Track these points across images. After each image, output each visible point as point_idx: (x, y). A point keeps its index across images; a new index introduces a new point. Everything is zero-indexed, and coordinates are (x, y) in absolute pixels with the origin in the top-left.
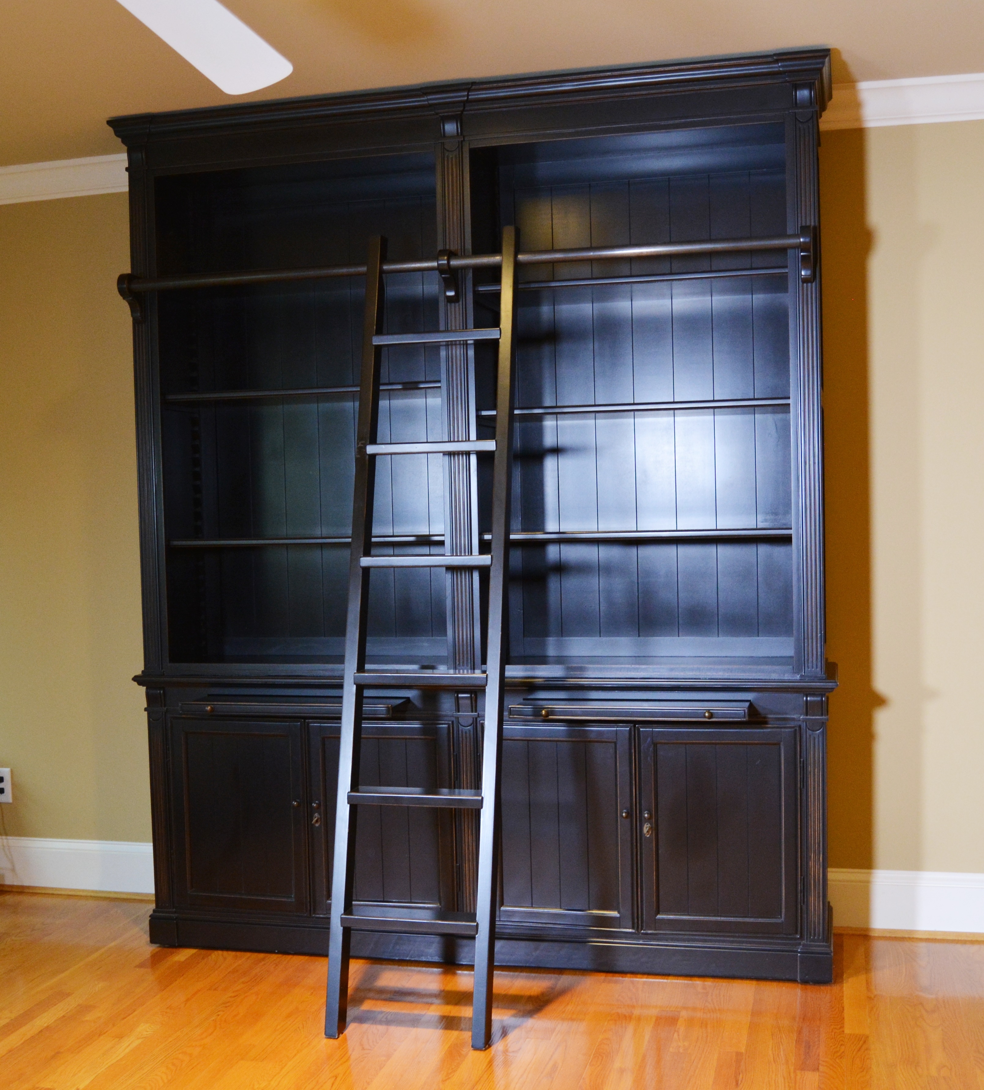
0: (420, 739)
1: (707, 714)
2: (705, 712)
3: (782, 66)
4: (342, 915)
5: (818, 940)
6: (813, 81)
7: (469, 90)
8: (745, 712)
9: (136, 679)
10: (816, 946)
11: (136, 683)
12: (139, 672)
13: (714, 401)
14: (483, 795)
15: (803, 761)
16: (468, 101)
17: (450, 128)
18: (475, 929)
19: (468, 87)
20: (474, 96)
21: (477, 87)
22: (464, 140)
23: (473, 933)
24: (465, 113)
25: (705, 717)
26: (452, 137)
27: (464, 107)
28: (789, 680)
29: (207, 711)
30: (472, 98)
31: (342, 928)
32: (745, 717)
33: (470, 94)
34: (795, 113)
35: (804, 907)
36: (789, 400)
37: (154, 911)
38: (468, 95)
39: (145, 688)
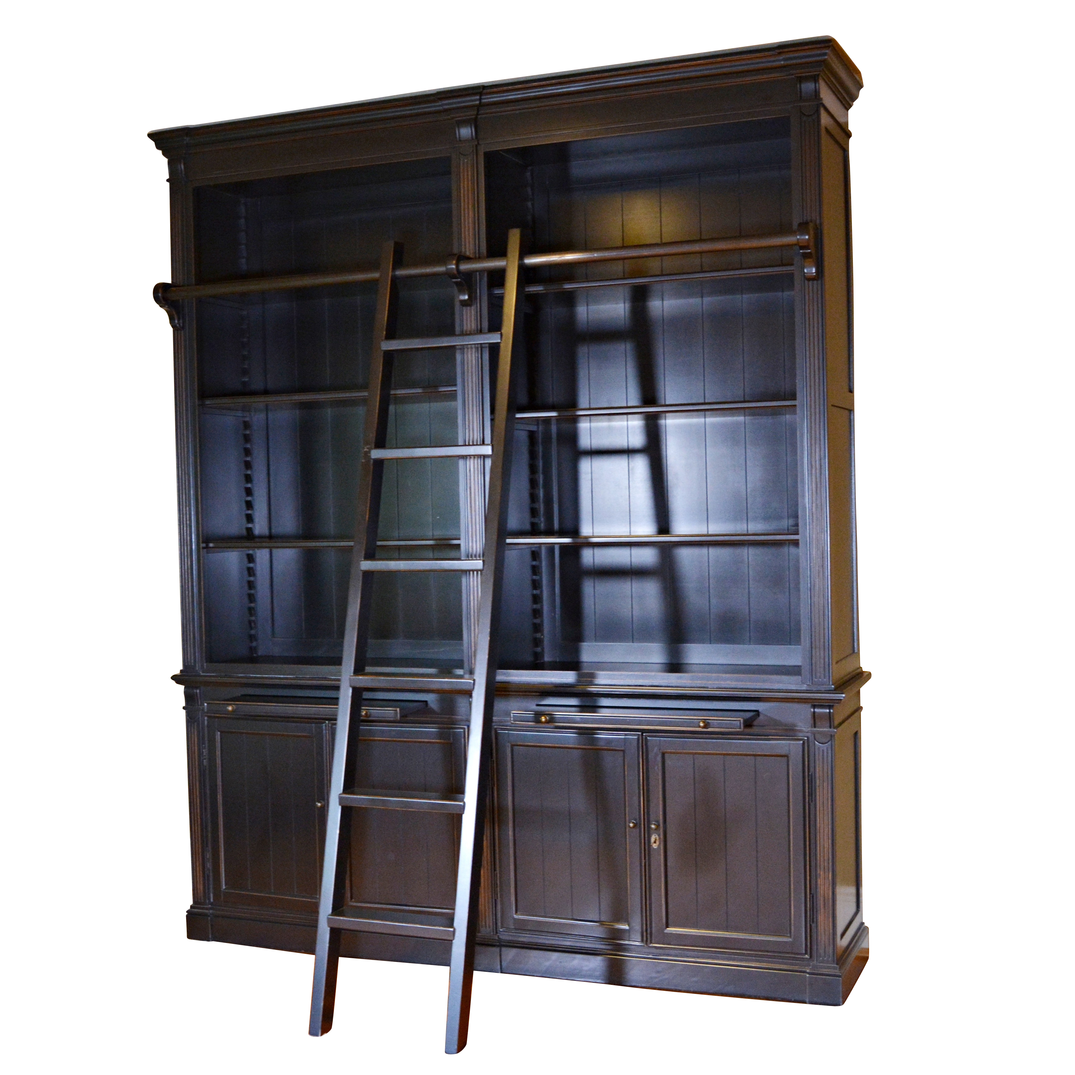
0: (437, 743)
1: (702, 724)
2: (699, 722)
3: (784, 60)
4: (329, 915)
5: (828, 962)
6: (818, 73)
7: (481, 94)
8: (740, 723)
9: (174, 678)
10: (825, 968)
11: (174, 682)
12: (177, 672)
13: (705, 404)
14: (465, 800)
15: (812, 774)
16: (481, 105)
17: (466, 132)
18: (452, 934)
19: (479, 91)
20: (487, 99)
21: (489, 91)
22: (478, 143)
23: (451, 938)
24: (479, 117)
25: (700, 727)
26: (466, 141)
27: (478, 110)
28: (797, 690)
29: (228, 711)
30: (485, 102)
31: (329, 928)
32: (740, 728)
33: (483, 97)
34: (800, 106)
35: (813, 925)
36: (795, 401)
37: (191, 907)
38: (480, 99)
39: (183, 687)
